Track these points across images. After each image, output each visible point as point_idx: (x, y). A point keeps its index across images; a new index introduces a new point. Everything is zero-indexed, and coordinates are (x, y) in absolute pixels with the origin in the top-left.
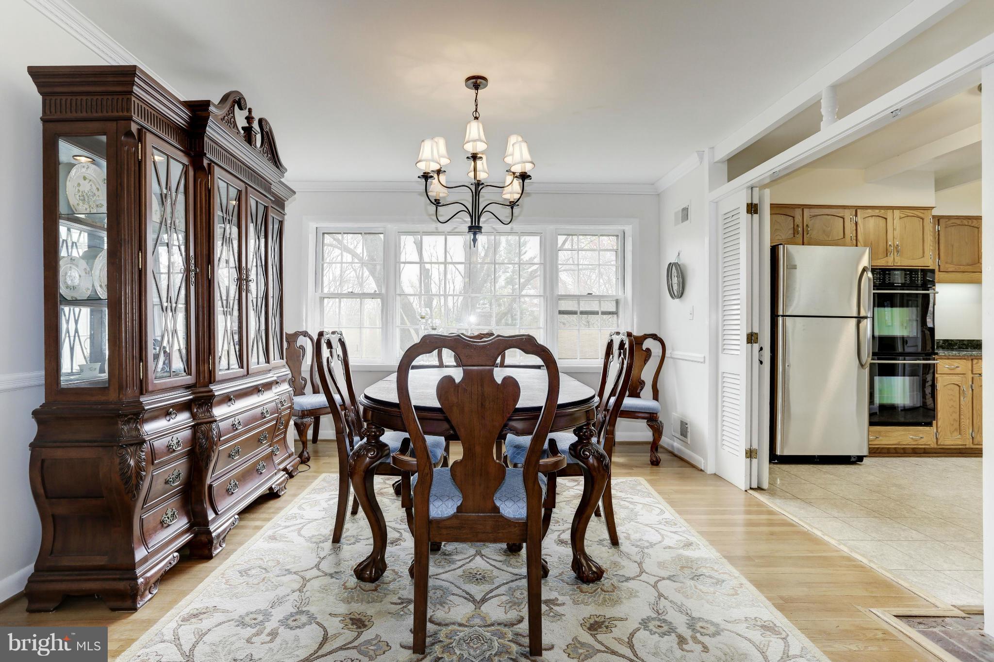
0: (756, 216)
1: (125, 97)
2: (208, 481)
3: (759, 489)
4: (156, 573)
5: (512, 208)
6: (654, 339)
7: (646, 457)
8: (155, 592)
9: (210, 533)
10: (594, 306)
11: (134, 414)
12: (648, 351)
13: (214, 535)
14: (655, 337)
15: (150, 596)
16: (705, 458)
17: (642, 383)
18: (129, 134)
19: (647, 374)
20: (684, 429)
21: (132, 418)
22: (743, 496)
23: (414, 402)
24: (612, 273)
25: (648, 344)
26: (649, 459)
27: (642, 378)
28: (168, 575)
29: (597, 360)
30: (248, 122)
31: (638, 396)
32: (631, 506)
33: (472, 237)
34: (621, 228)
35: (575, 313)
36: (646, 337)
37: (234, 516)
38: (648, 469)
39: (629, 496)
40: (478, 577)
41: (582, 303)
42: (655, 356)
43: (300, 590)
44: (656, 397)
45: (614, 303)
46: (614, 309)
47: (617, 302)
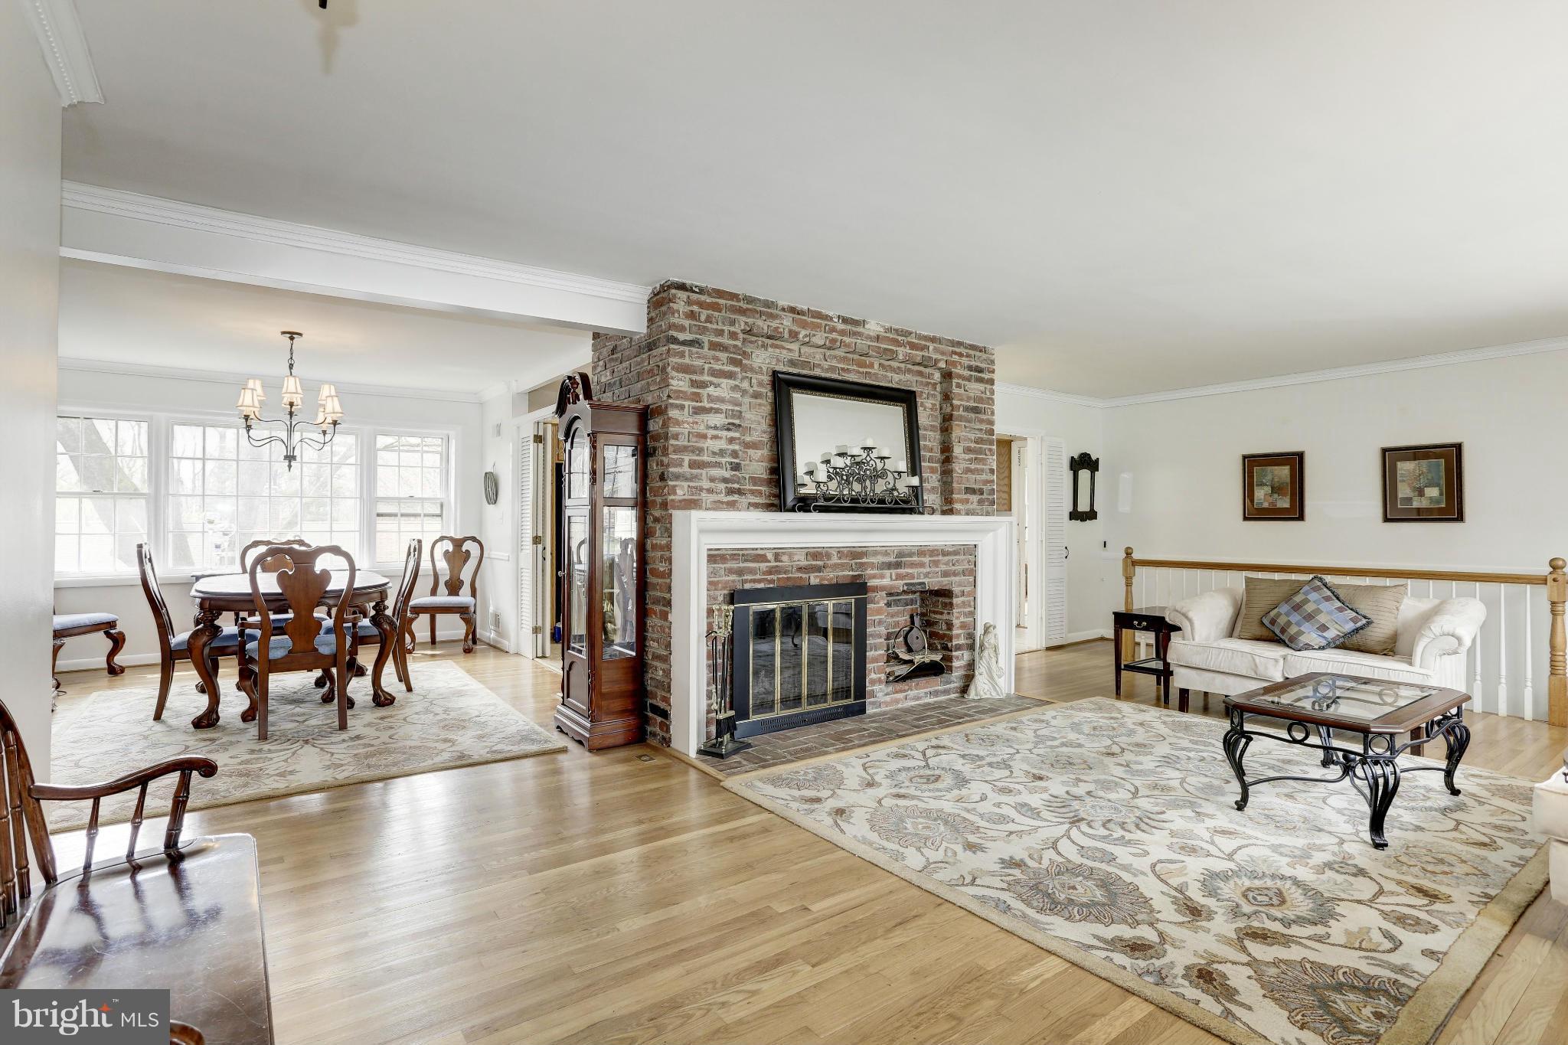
0: (541, 445)
3: (544, 657)
10: (418, 510)
12: (468, 552)
14: (474, 539)
16: (509, 642)
17: (462, 582)
19: (466, 575)
20: (497, 620)
22: (531, 662)
23: (262, 590)
24: (435, 477)
25: (468, 546)
27: (461, 577)
31: (458, 593)
33: (287, 464)
34: (446, 432)
35: (395, 515)
36: (466, 539)
38: (462, 658)
41: (402, 505)
42: (474, 557)
44: (474, 594)
45: (439, 506)
46: (438, 512)
47: (442, 506)
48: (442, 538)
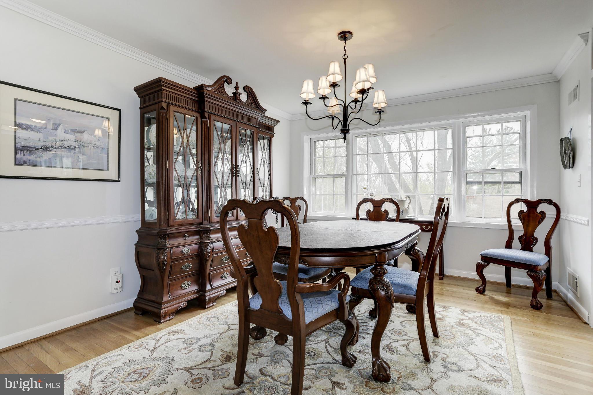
1: (161, 92)
2: (208, 271)
4: (171, 309)
5: (380, 114)
6: (549, 204)
7: (528, 301)
8: (171, 317)
9: (205, 296)
11: (164, 235)
13: (207, 298)
14: (549, 202)
15: (168, 318)
17: (536, 240)
18: (163, 108)
19: (541, 233)
21: (163, 237)
25: (543, 207)
26: (529, 302)
27: (535, 235)
28: (179, 312)
29: (500, 219)
30: (236, 90)
31: (530, 250)
32: (474, 336)
34: (524, 114)
35: (481, 183)
36: (540, 202)
37: (223, 290)
39: (481, 328)
40: (312, 354)
42: (548, 218)
43: (221, 334)
44: (548, 251)
45: (518, 175)
46: (518, 179)
47: (521, 174)
48: (517, 201)
